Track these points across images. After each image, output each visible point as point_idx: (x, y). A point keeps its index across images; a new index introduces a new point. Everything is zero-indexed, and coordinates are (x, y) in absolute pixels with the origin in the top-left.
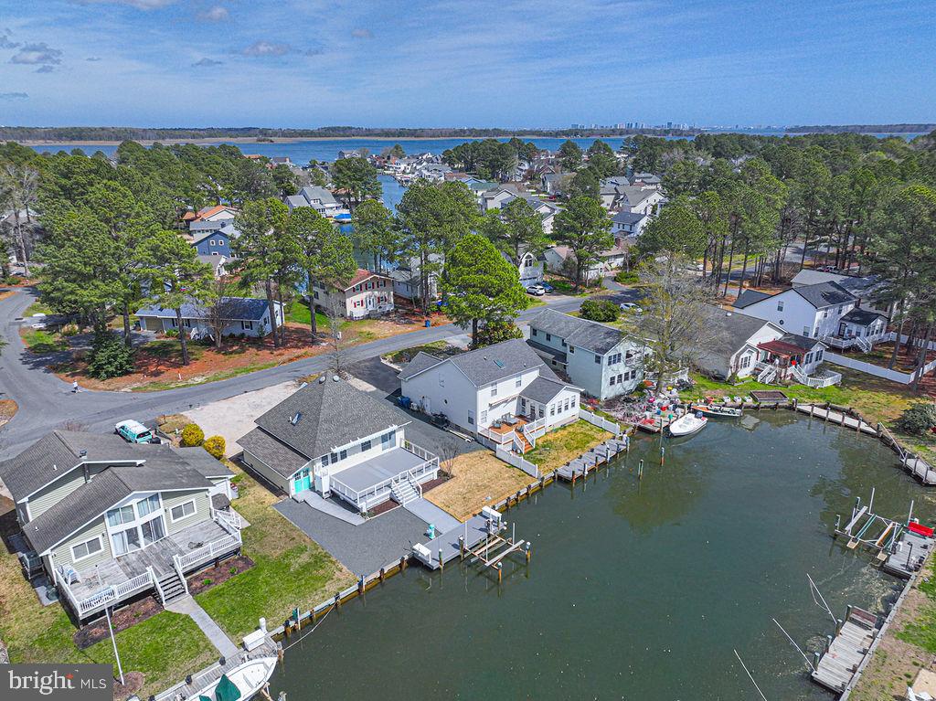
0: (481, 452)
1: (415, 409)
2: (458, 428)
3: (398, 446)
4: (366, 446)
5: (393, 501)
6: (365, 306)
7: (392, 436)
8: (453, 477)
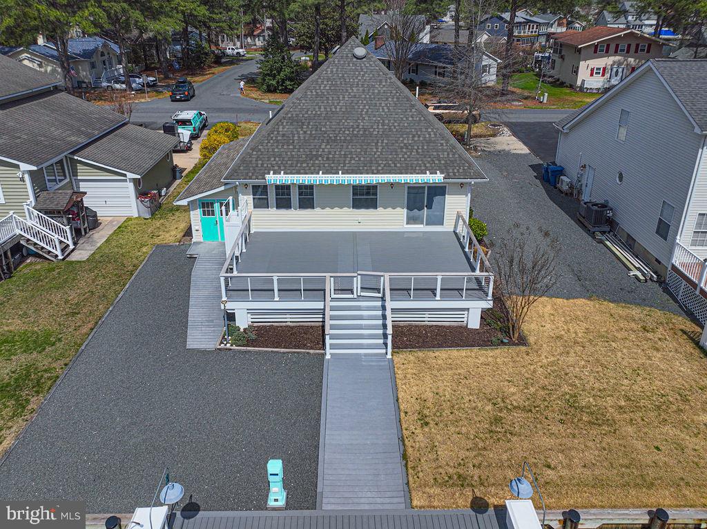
0: (658, 314)
1: (565, 188)
2: (630, 244)
3: (448, 226)
4: (365, 197)
5: (313, 336)
6: (608, 75)
7: (437, 199)
8: (522, 341)
